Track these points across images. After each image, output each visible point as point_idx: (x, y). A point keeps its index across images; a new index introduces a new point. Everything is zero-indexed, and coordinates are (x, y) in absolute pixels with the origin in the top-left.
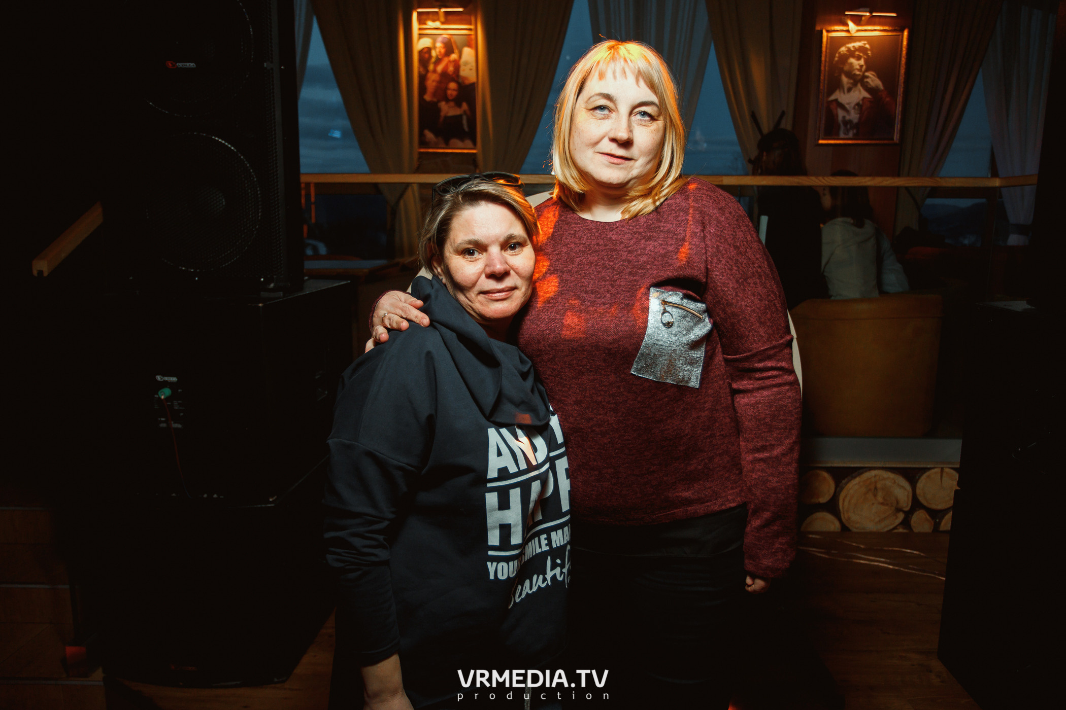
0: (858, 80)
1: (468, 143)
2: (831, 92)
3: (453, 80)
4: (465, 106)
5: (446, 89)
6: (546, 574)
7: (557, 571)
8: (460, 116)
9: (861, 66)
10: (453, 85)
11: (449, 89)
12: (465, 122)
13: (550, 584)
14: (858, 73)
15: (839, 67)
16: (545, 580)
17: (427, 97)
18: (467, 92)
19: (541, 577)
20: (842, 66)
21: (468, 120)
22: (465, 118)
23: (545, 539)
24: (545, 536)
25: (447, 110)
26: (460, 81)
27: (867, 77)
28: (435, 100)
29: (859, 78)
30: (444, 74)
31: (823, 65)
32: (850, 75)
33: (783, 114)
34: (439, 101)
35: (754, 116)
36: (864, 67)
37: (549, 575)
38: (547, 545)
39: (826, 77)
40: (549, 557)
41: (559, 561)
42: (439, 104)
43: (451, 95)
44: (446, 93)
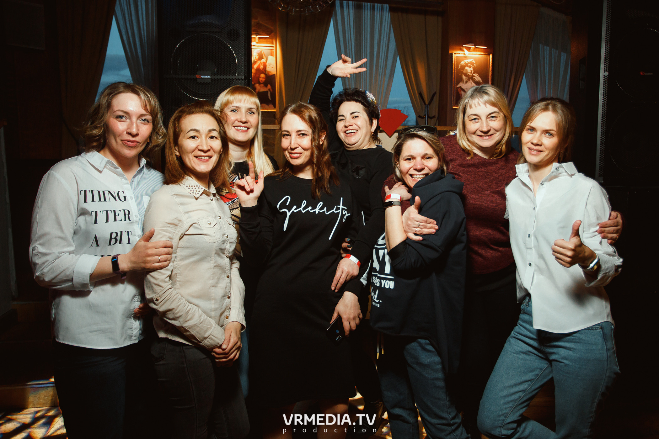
0: (471, 78)
1: (271, 106)
2: (458, 83)
3: (263, 73)
4: (269, 86)
5: (259, 77)
8: (267, 92)
9: (471, 71)
10: (262, 75)
11: (261, 78)
12: (269, 95)
14: (470, 74)
15: (461, 71)
18: (270, 79)
20: (462, 71)
21: (271, 94)
22: (269, 92)
25: (260, 88)
26: (267, 73)
27: (474, 76)
29: (471, 76)
30: (258, 70)
31: (453, 70)
32: (466, 75)
33: (434, 94)
35: (421, 95)
36: (473, 71)
39: (455, 76)
42: (255, 85)
43: (262, 80)
44: (259, 80)
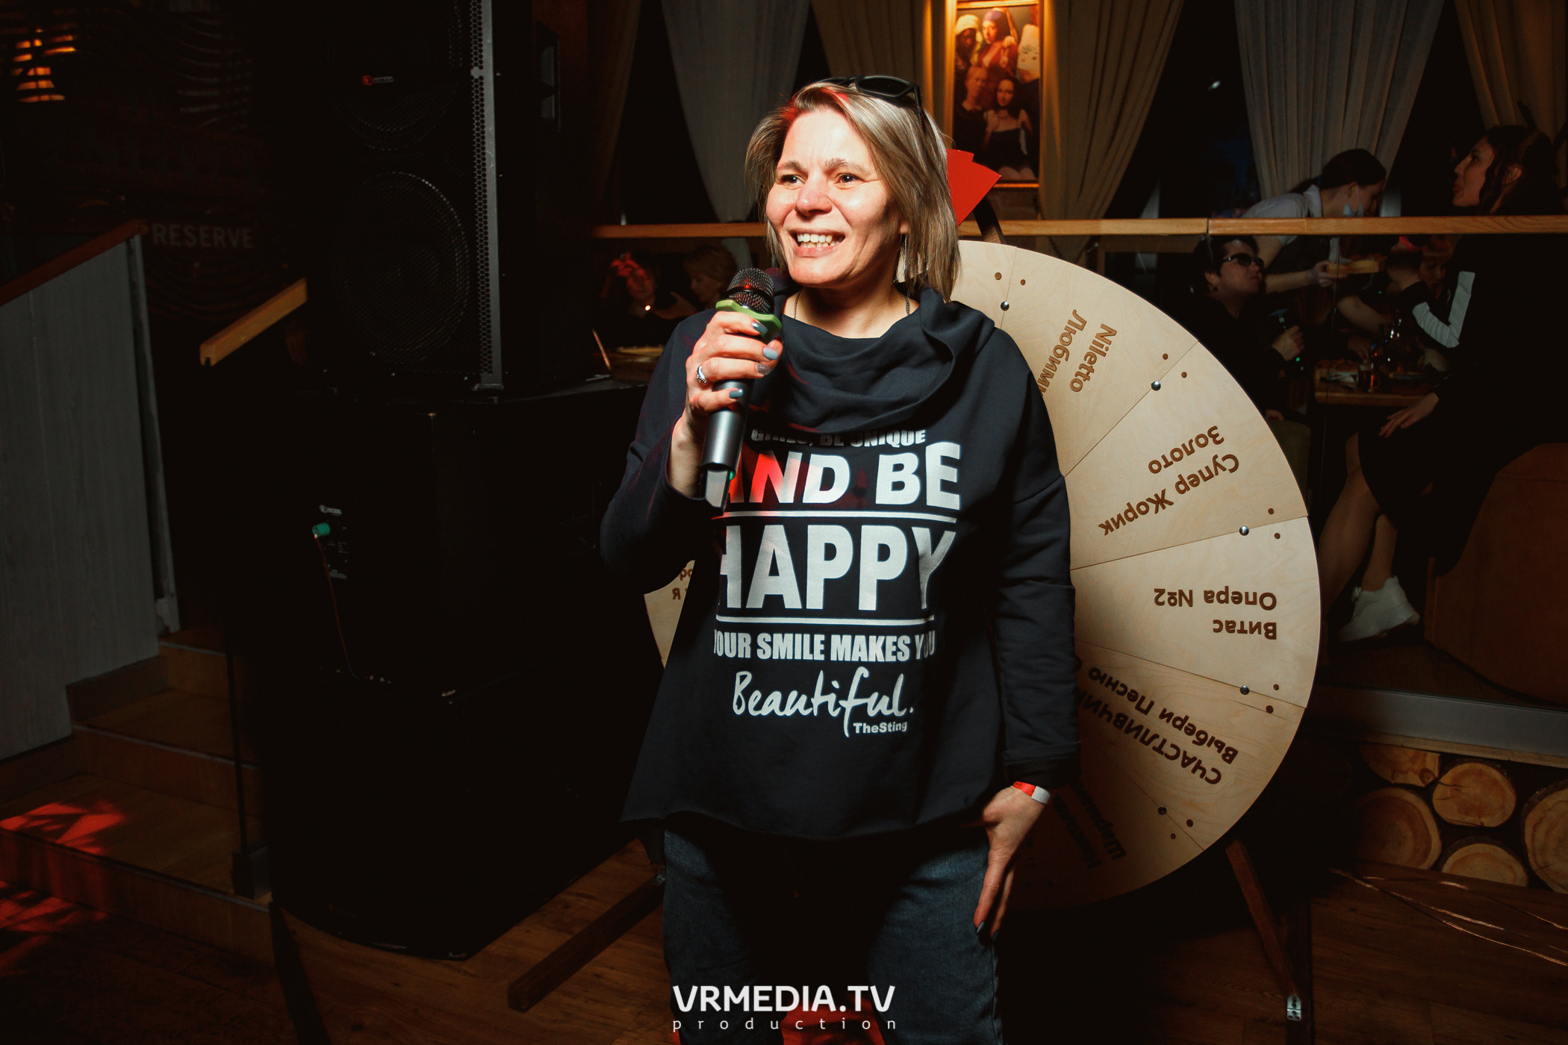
1: (1027, 173)
3: (1007, 77)
5: (997, 89)
6: (813, 697)
7: (831, 698)
8: (1016, 132)
10: (1006, 85)
11: (1001, 91)
12: (1023, 141)
13: (815, 714)
16: (809, 705)
17: (967, 105)
18: (1027, 93)
19: (804, 698)
21: (1028, 137)
22: (1023, 133)
23: (822, 642)
24: (822, 637)
25: (997, 122)
26: (1017, 77)
28: (979, 108)
30: (995, 72)
34: (985, 109)
37: (818, 699)
38: (822, 652)
40: (822, 672)
41: (836, 684)
43: (1004, 99)
44: (995, 97)
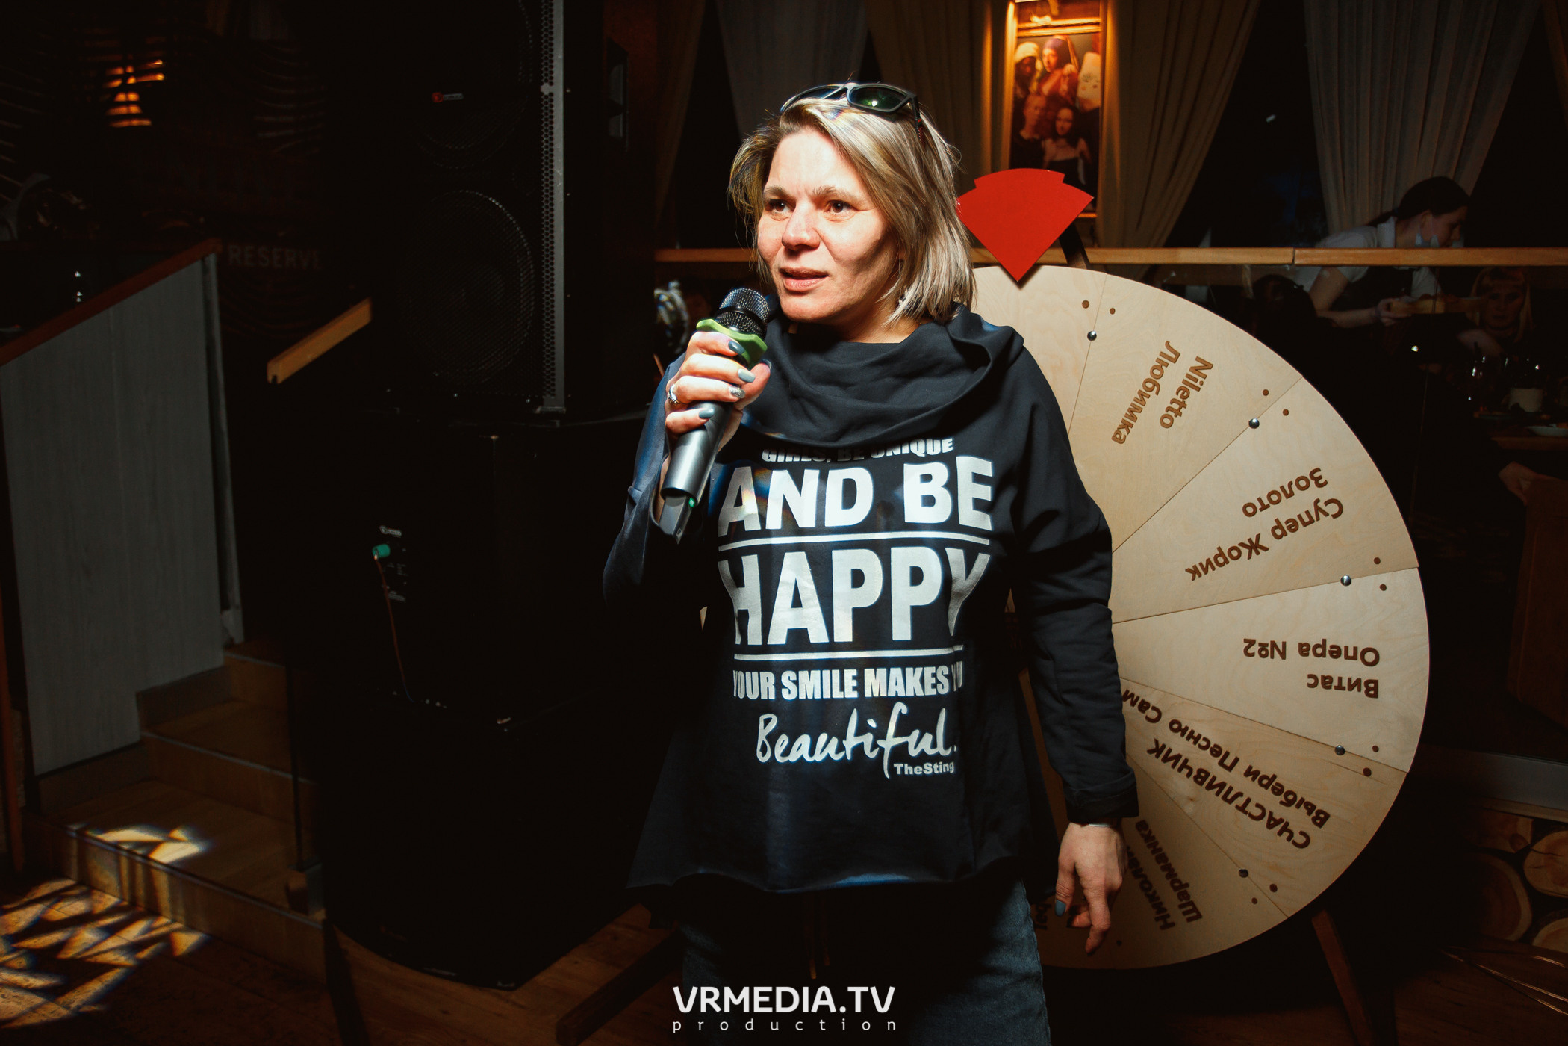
3: (1066, 105)
4: (1082, 144)
5: (1056, 118)
6: (845, 739)
7: (868, 739)
8: (1074, 161)
10: (1065, 113)
11: (1060, 119)
12: (1081, 169)
13: (849, 757)
16: (841, 748)
17: (1025, 134)
18: (1087, 122)
19: (834, 741)
21: (1086, 166)
22: (1081, 162)
23: (854, 678)
24: (854, 672)
25: (1056, 151)
26: (1078, 105)
28: (1037, 137)
30: (1055, 100)
34: (1043, 138)
37: (851, 741)
38: (854, 689)
40: (855, 711)
41: (872, 723)
42: (1043, 143)
43: (1062, 128)
44: (1054, 126)
